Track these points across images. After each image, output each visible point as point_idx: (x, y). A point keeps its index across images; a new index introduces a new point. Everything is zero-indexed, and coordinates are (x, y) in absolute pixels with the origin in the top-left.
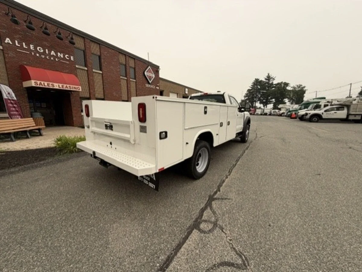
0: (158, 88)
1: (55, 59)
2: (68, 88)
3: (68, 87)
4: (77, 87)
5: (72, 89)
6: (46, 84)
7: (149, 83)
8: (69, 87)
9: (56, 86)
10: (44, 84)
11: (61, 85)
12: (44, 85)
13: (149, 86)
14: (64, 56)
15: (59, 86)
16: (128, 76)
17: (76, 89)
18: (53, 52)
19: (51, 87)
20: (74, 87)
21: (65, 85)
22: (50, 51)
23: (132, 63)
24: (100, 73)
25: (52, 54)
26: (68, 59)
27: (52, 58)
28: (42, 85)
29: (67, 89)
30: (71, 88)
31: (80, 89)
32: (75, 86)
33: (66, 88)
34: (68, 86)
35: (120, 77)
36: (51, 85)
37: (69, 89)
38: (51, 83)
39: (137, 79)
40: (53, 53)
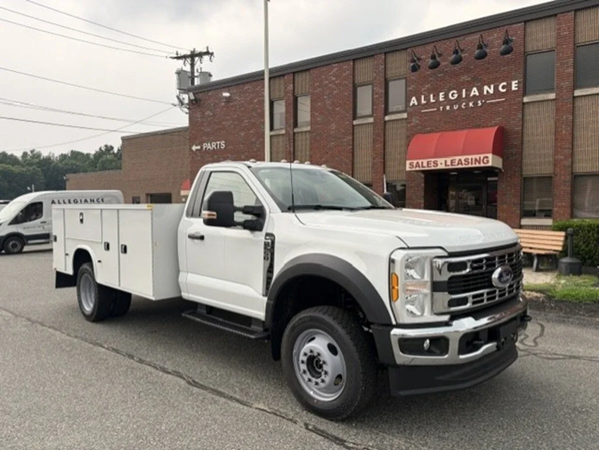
1: (475, 104)
2: (462, 164)
3: (463, 162)
4: (482, 156)
5: (470, 166)
6: (425, 162)
8: (465, 160)
9: (441, 164)
10: (422, 163)
11: (449, 160)
12: (423, 167)
14: (496, 88)
15: (446, 162)
17: (479, 163)
18: (475, 89)
19: (433, 168)
20: (476, 160)
21: (457, 159)
22: (469, 91)
25: (472, 94)
26: (504, 90)
27: (471, 104)
28: (419, 167)
29: (460, 166)
30: (469, 163)
31: (488, 162)
32: (477, 157)
33: (458, 164)
34: (463, 158)
36: (432, 164)
37: (464, 166)
38: (433, 160)
40: (474, 91)
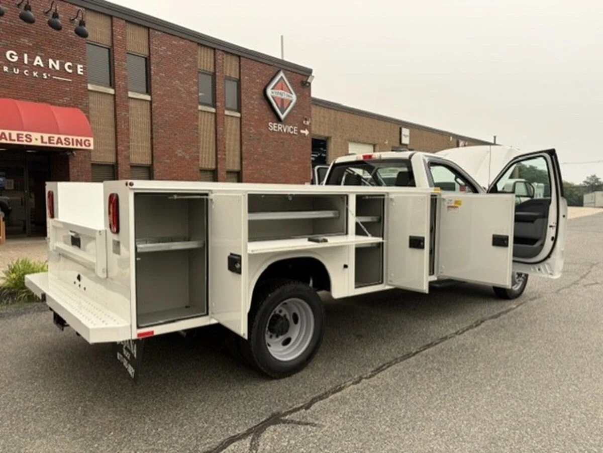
0: (306, 132)
1: (40, 75)
2: (61, 143)
3: (64, 142)
4: (84, 139)
5: (71, 146)
6: (14, 134)
7: (279, 120)
8: (65, 139)
9: (36, 139)
10: (10, 134)
11: (46, 137)
12: (11, 139)
13: (280, 127)
14: (62, 65)
15: (42, 138)
16: (218, 104)
17: (81, 145)
18: (38, 58)
19: (25, 143)
20: (77, 141)
21: (56, 137)
22: (32, 58)
23: (230, 67)
24: (146, 101)
26: (70, 71)
27: (35, 74)
28: (6, 140)
29: (59, 145)
30: (69, 144)
31: (90, 145)
32: (79, 138)
33: (57, 143)
34: (63, 137)
35: (197, 107)
36: (25, 138)
37: (64, 146)
38: (25, 133)
39: (244, 111)
40: (38, 61)
